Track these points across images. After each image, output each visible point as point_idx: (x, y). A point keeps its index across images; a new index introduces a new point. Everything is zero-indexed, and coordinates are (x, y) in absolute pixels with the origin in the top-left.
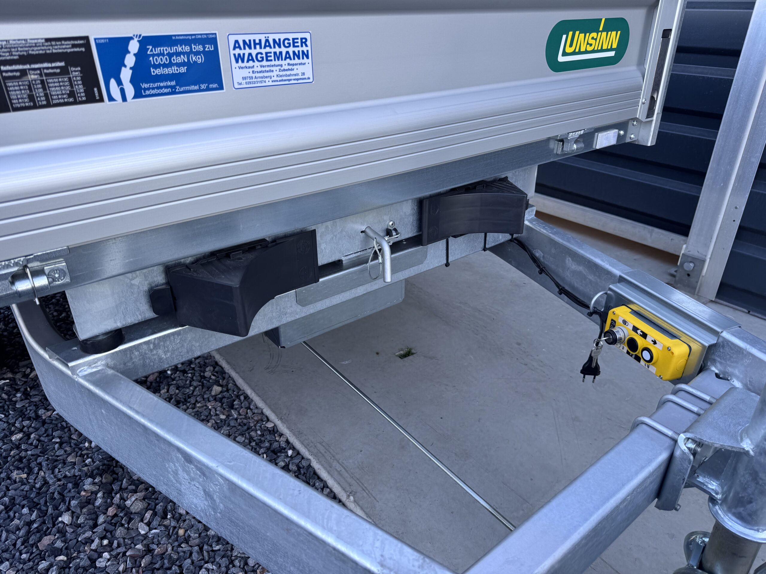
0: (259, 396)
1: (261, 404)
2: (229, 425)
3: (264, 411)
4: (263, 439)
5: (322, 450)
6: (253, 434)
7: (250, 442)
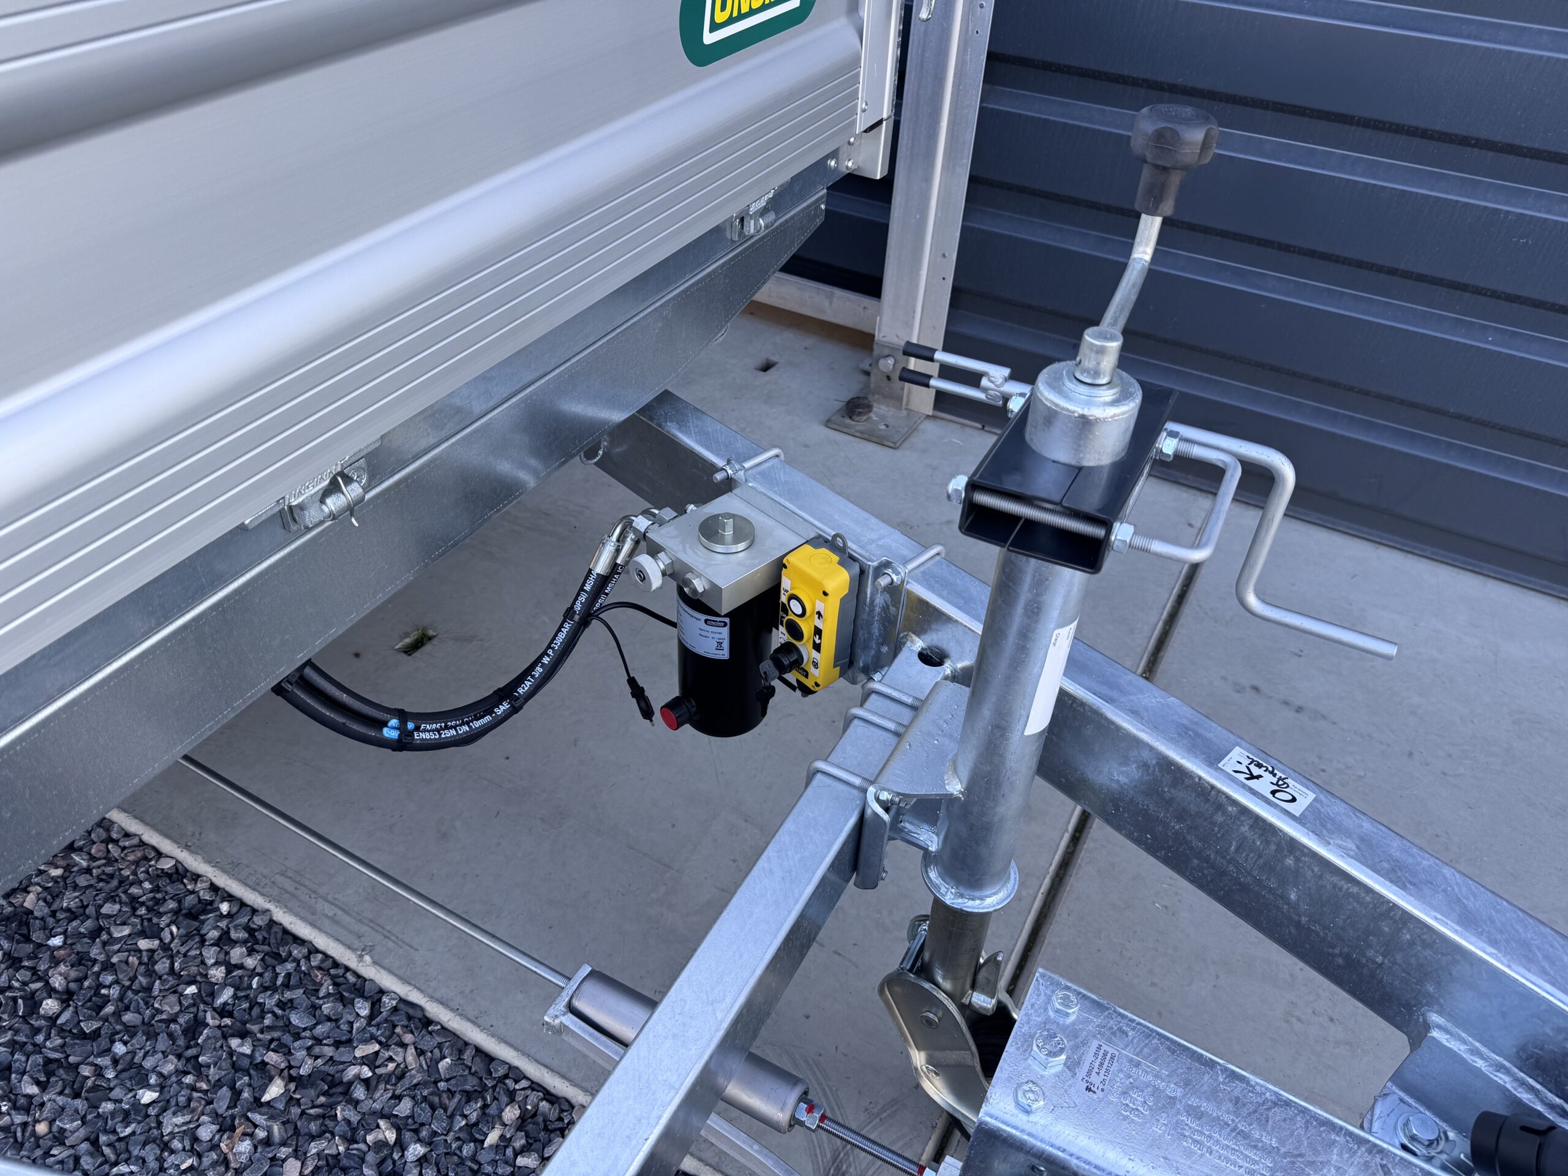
1: (133, 826)
3: (146, 838)
4: (159, 896)
5: (288, 885)
6: (135, 890)
7: (134, 909)
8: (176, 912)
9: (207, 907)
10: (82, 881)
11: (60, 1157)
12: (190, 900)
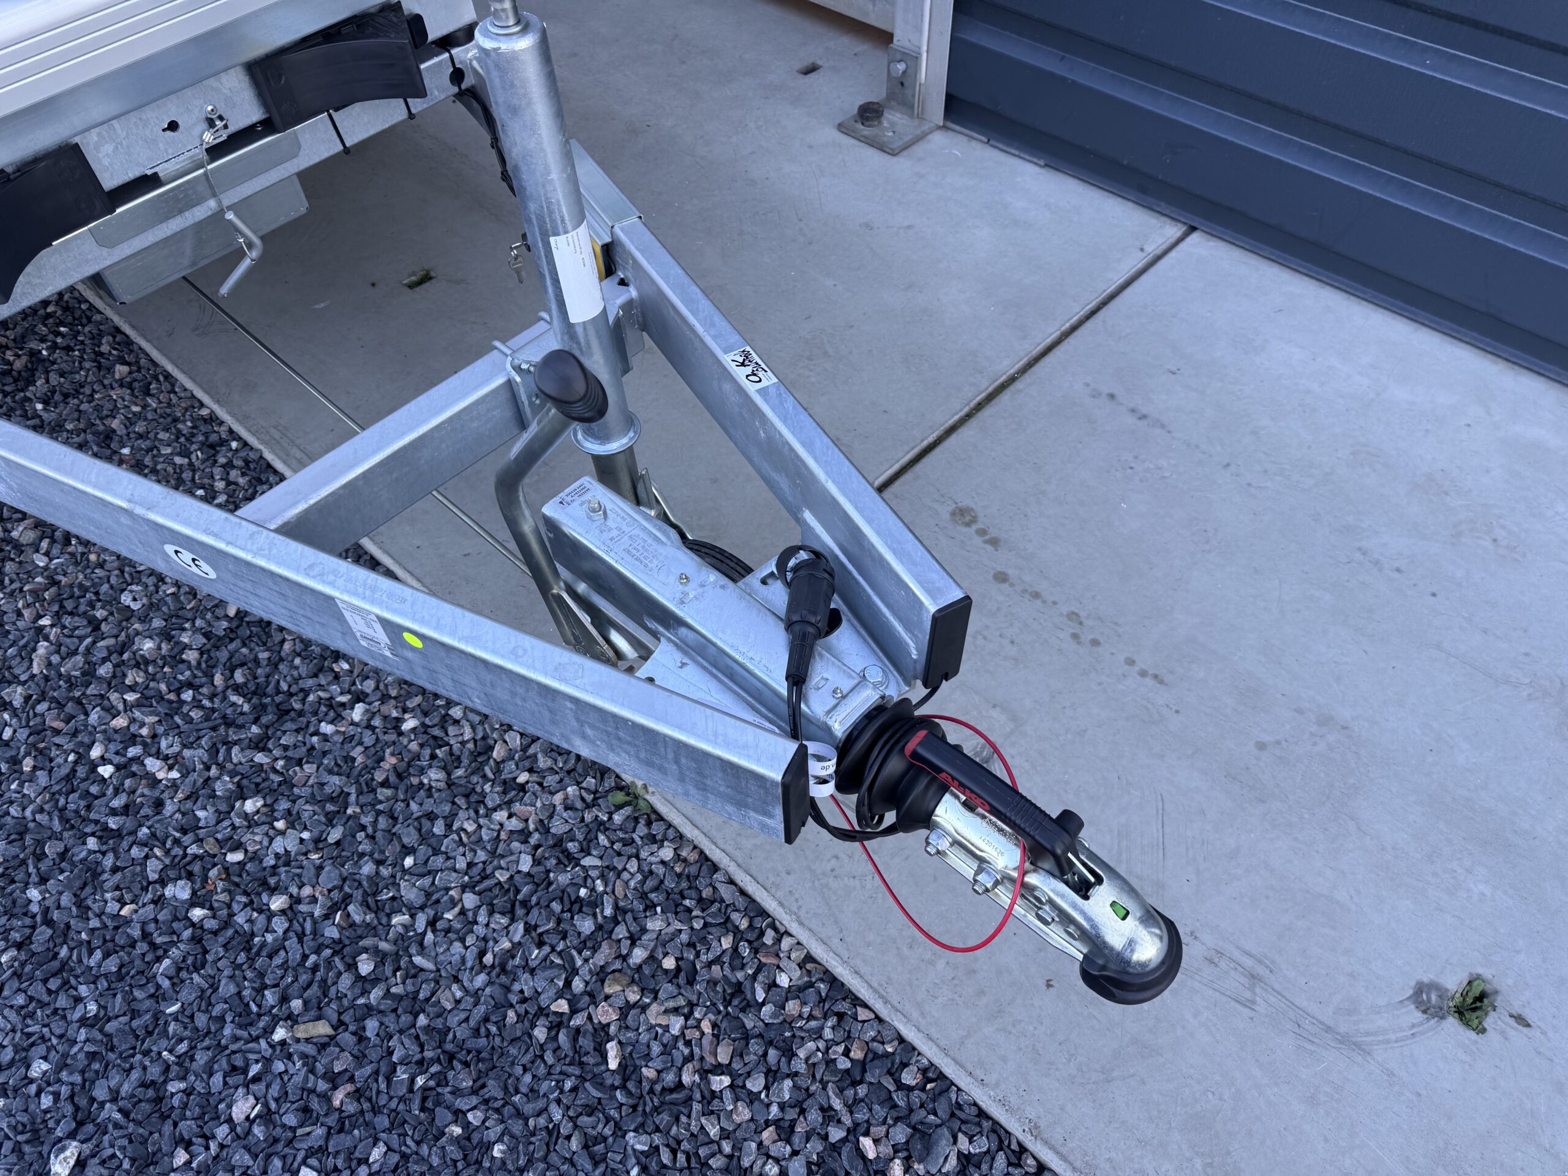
0: (184, 373)
1: (189, 385)
2: (146, 419)
3: (195, 393)
4: (195, 431)
5: (276, 435)
6: (180, 426)
7: (178, 438)
8: (203, 444)
9: (223, 443)
10: (150, 416)
11: (100, 575)
12: (214, 438)
